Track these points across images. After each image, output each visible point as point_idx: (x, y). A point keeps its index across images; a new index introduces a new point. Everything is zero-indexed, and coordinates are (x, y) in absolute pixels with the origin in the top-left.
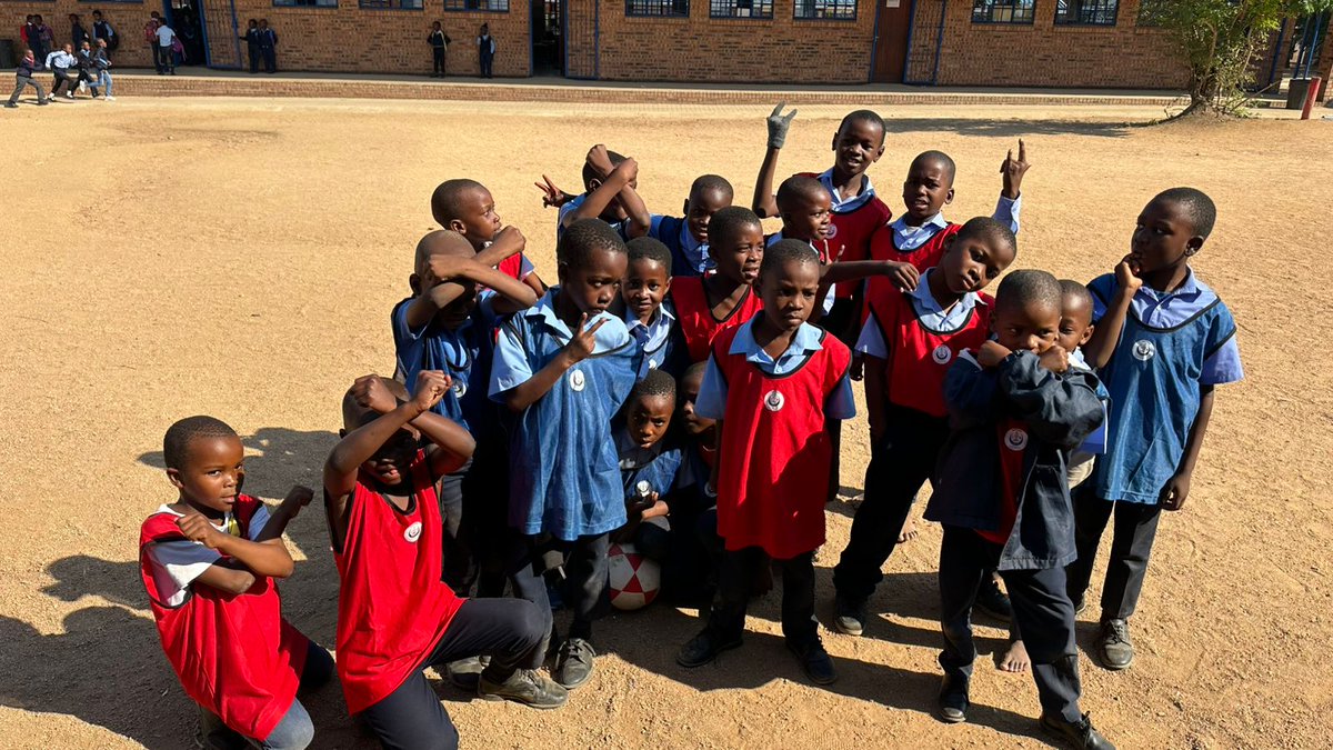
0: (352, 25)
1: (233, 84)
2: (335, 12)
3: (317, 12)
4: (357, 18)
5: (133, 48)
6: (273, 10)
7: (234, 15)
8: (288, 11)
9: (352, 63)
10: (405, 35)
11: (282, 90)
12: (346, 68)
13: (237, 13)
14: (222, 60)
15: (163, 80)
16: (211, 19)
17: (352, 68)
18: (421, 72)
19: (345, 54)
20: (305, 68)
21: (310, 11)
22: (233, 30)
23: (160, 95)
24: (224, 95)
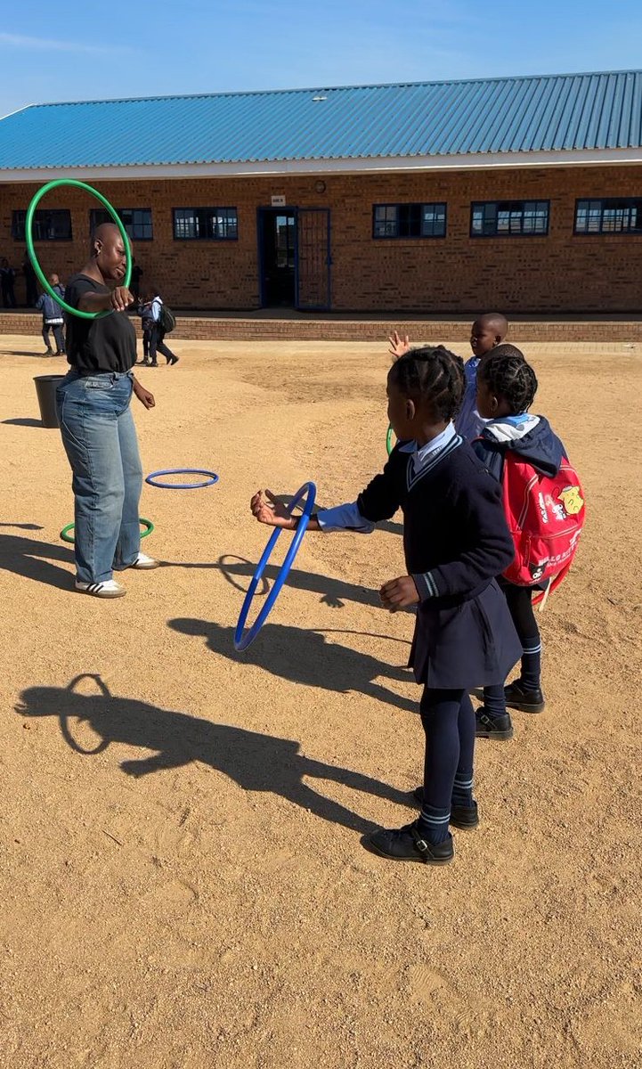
0: (459, 257)
1: (329, 328)
2: (442, 242)
3: (422, 242)
4: (465, 250)
5: (222, 289)
6: (372, 243)
7: (329, 250)
8: (389, 243)
9: (453, 302)
10: (520, 266)
11: (382, 334)
12: (445, 307)
13: (332, 248)
14: (310, 301)
15: (256, 323)
16: (305, 256)
17: (452, 307)
18: (534, 309)
19: (446, 291)
20: (399, 308)
21: (413, 242)
22: (326, 266)
23: (251, 339)
24: (317, 339)
